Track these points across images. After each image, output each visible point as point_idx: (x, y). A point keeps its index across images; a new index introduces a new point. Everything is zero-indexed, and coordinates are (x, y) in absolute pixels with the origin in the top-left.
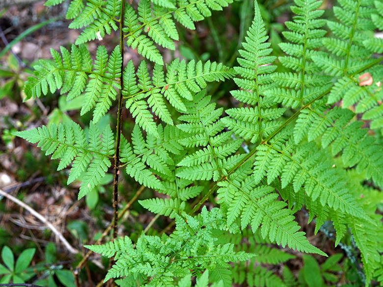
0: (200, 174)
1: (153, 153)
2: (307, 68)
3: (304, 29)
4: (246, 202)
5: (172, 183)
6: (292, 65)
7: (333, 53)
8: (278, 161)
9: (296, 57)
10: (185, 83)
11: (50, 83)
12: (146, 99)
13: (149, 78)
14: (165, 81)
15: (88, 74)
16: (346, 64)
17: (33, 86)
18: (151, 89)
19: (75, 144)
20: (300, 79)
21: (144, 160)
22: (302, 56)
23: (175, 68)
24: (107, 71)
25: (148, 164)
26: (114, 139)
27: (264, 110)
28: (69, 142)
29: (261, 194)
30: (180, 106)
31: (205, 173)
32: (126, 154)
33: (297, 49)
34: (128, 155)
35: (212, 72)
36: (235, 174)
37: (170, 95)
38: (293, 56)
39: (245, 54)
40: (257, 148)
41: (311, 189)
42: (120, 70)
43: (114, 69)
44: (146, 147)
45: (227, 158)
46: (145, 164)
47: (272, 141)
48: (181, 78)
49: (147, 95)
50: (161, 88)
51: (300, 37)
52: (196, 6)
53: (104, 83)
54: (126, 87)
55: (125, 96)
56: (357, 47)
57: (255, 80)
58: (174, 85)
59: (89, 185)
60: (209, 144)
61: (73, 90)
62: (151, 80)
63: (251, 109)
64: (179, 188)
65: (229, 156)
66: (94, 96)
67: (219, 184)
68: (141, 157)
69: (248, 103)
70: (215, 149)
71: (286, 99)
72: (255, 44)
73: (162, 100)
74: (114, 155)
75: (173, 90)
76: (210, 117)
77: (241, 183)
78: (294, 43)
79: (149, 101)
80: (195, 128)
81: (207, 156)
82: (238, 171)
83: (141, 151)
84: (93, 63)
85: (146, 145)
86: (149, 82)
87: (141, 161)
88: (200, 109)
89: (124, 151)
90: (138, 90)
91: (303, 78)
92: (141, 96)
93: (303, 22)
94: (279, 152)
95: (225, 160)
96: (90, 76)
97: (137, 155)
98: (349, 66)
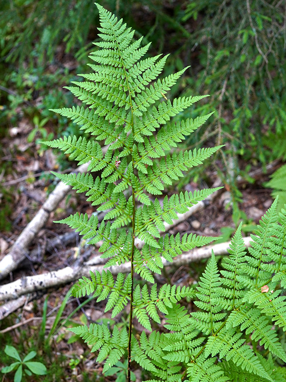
0: (177, 358)
1: (152, 349)
2: (237, 286)
3: (235, 263)
4: (204, 375)
5: (165, 371)
6: (227, 283)
7: (248, 274)
8: (220, 344)
9: (230, 279)
10: (169, 298)
11: (87, 290)
12: (145, 308)
13: (148, 295)
14: (157, 297)
15: (111, 288)
16: (257, 282)
17: (77, 291)
18: (149, 302)
19: (103, 338)
20: (232, 293)
21: (146, 353)
22: (234, 279)
23: (164, 289)
24: (122, 289)
25: (148, 355)
26: (128, 335)
27: (214, 314)
28: (100, 337)
29: (213, 371)
30: (165, 311)
31: (180, 357)
32: (135, 349)
33: (230, 275)
34: (136, 349)
35: (186, 293)
36: (199, 359)
37: (160, 305)
38: (228, 278)
39: (204, 280)
40: (209, 338)
41: (236, 360)
42: (131, 289)
43: (128, 288)
44: (148, 345)
45: (194, 349)
46: (147, 355)
47: (218, 334)
48: (167, 295)
49: (147, 305)
50: (155, 301)
51: (232, 268)
52: (174, 249)
53: (120, 295)
54: (135, 300)
55: (134, 306)
56: (262, 272)
57: (209, 295)
58: (162, 299)
59: (110, 364)
60: (183, 338)
61: (101, 296)
62: (149, 296)
63: (206, 313)
64: (168, 375)
65: (196, 347)
66: (113, 301)
67: (189, 365)
68: (145, 351)
69: (204, 309)
70: (187, 342)
71: (224, 304)
72: (210, 275)
73: (155, 308)
74: (127, 347)
75: (162, 302)
76: (185, 323)
77: (202, 364)
78: (229, 271)
79: (147, 308)
80: (176, 328)
81: (182, 346)
82: (200, 356)
83: (145, 348)
84: (114, 282)
85: (149, 344)
86: (149, 298)
87: (144, 354)
88: (179, 317)
89: (134, 347)
90: (141, 303)
91: (234, 293)
92: (143, 306)
93: (235, 259)
94: (221, 340)
95: (193, 350)
96: (112, 290)
97: (143, 350)
98: (258, 283)
